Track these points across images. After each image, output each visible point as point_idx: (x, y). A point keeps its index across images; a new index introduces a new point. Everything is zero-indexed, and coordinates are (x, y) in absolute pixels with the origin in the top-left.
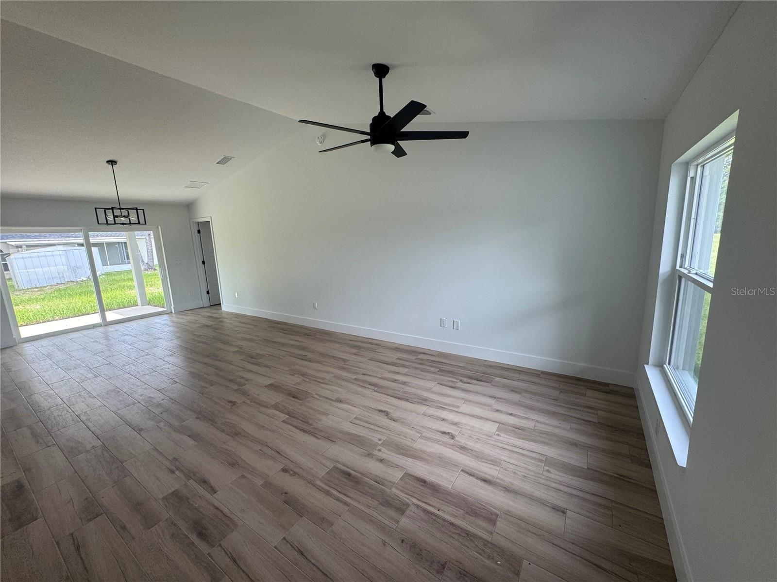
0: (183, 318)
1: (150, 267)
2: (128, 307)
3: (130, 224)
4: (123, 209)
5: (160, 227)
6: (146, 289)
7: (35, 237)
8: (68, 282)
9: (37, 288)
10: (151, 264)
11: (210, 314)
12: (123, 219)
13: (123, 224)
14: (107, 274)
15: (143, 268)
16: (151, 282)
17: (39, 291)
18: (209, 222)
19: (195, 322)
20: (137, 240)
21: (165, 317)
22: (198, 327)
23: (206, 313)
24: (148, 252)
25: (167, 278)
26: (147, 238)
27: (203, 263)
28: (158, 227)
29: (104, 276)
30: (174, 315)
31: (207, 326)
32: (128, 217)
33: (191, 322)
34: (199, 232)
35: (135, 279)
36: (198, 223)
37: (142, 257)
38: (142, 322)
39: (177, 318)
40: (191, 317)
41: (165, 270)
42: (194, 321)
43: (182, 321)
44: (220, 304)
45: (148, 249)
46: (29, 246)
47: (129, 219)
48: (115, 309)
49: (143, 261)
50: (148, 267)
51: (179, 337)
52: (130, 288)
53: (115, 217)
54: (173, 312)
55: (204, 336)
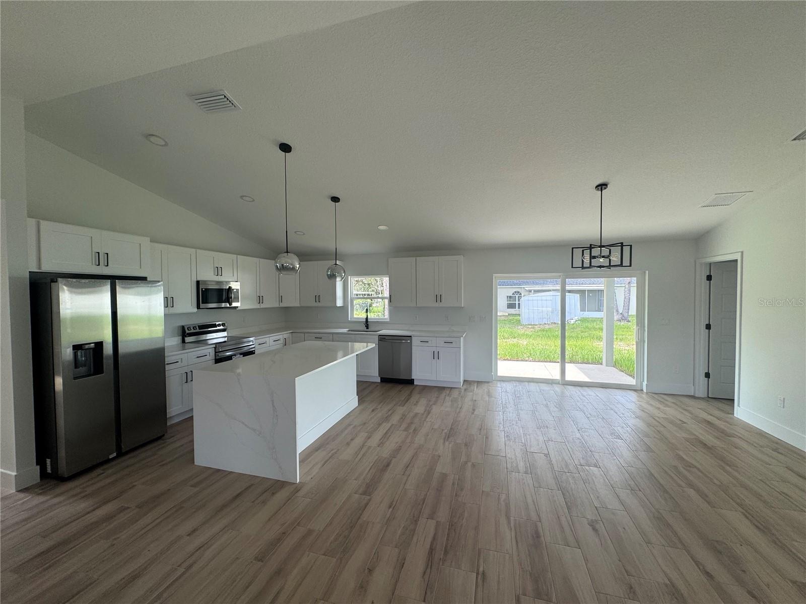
0: (659, 409)
1: (624, 318)
2: (592, 364)
3: (610, 266)
4: (604, 246)
5: (647, 272)
6: (615, 343)
7: (540, 284)
8: (552, 323)
9: (531, 325)
10: (626, 315)
11: (709, 418)
12: (602, 260)
13: (600, 267)
14: (583, 320)
15: (616, 318)
16: (623, 335)
17: (531, 328)
18: (736, 261)
19: (681, 425)
20: (615, 288)
21: (633, 396)
22: (687, 440)
23: (702, 411)
24: (624, 301)
25: (644, 341)
26: (627, 286)
27: (708, 327)
28: (645, 272)
29: (579, 322)
30: (644, 396)
31: (705, 445)
32: (608, 257)
33: (672, 422)
34: (709, 278)
35: (605, 330)
36: (710, 264)
37: (617, 307)
38: (601, 393)
39: (648, 403)
40: (672, 412)
41: (644, 330)
42: (679, 422)
43: (656, 413)
44: (734, 400)
45: (625, 298)
46: (536, 291)
47: (610, 260)
48: (579, 363)
49: (617, 311)
50: (621, 318)
51: (649, 449)
52: (599, 338)
53: (592, 257)
54: (645, 391)
55: (698, 469)
